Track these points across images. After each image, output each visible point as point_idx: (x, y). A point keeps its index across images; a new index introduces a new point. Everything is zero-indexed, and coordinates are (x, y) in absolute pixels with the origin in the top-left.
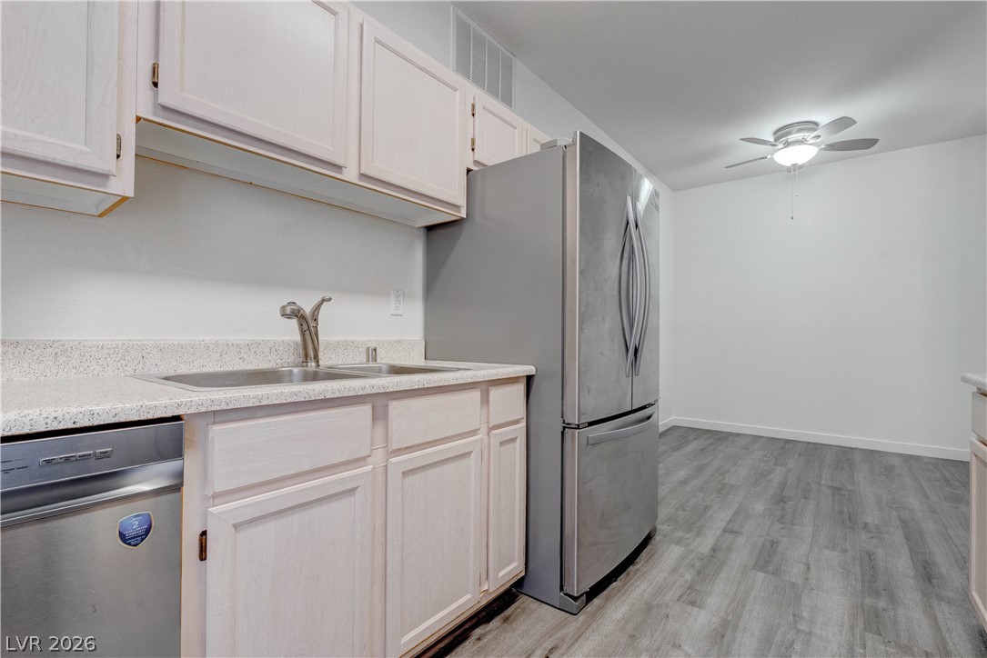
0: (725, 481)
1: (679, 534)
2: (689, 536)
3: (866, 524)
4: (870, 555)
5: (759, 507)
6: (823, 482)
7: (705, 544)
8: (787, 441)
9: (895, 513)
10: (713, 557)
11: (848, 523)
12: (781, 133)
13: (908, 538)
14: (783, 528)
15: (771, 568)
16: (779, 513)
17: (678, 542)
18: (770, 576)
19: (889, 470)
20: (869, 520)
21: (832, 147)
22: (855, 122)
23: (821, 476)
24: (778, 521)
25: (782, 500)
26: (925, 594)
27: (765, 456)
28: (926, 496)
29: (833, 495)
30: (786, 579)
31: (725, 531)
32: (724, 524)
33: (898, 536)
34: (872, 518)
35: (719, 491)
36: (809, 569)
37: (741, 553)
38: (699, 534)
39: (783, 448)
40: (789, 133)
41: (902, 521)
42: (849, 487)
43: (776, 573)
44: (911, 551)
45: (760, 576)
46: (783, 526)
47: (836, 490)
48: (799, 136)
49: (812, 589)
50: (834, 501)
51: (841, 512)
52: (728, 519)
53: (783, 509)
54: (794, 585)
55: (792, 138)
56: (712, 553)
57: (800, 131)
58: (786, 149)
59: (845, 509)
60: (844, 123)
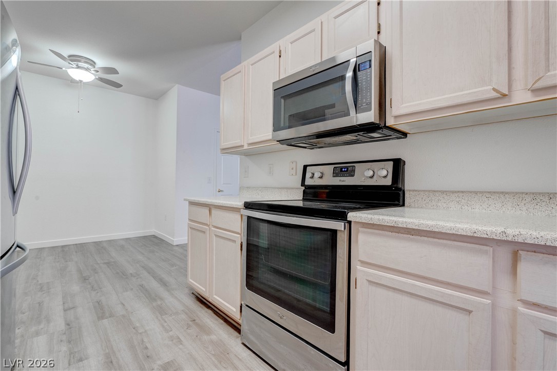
0: (40, 282)
1: (34, 329)
2: (42, 326)
3: (131, 274)
4: (142, 286)
5: (76, 288)
6: (99, 262)
7: (59, 323)
8: (63, 247)
9: (138, 265)
10: (70, 328)
11: (124, 276)
12: (74, 58)
13: (149, 273)
14: (98, 293)
15: (107, 315)
16: (89, 286)
17: (37, 334)
18: (110, 319)
19: (122, 247)
20: (131, 272)
21: (101, 79)
22: (118, 74)
23: (95, 260)
24: (92, 290)
25: (85, 279)
26: (168, 291)
27: (55, 259)
28: (143, 254)
29: (108, 267)
30: (118, 315)
31: (65, 310)
32: (61, 307)
33: (146, 274)
34: (131, 270)
35: (41, 289)
36: (124, 305)
37: (86, 317)
38: (48, 321)
39: (63, 251)
40: (80, 61)
41: (143, 267)
42: (112, 260)
43: (111, 316)
44: (153, 277)
45: (105, 321)
46: (96, 292)
47: (108, 264)
48: (86, 65)
49: (132, 313)
50: (110, 269)
51: (118, 273)
52: (62, 303)
53: (90, 283)
54: (124, 316)
55: (80, 64)
56: (68, 327)
57: (86, 62)
58: (77, 70)
59: (119, 271)
60: (113, 71)
